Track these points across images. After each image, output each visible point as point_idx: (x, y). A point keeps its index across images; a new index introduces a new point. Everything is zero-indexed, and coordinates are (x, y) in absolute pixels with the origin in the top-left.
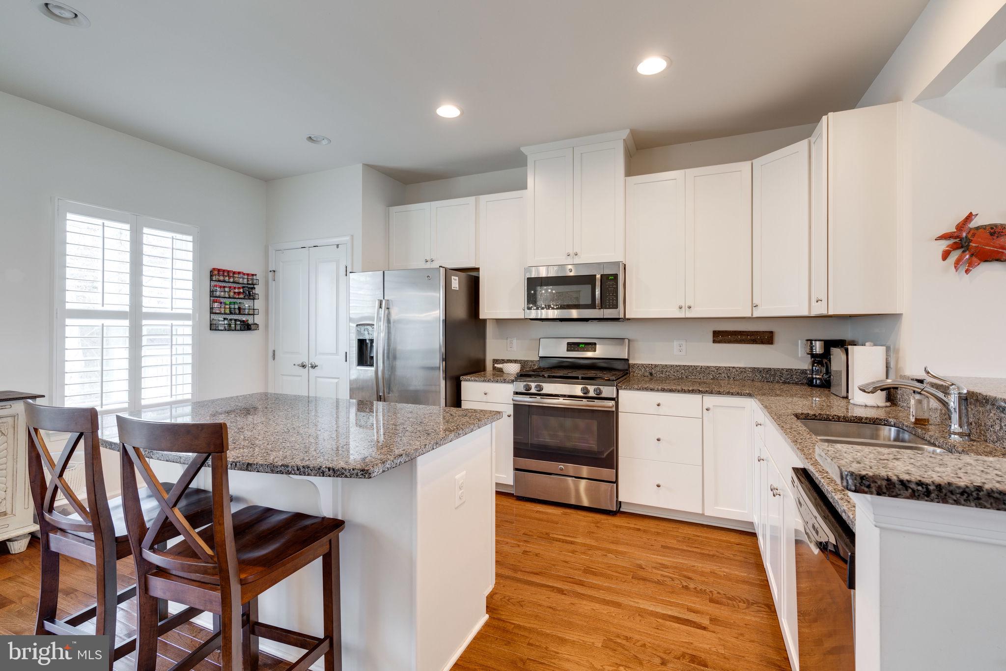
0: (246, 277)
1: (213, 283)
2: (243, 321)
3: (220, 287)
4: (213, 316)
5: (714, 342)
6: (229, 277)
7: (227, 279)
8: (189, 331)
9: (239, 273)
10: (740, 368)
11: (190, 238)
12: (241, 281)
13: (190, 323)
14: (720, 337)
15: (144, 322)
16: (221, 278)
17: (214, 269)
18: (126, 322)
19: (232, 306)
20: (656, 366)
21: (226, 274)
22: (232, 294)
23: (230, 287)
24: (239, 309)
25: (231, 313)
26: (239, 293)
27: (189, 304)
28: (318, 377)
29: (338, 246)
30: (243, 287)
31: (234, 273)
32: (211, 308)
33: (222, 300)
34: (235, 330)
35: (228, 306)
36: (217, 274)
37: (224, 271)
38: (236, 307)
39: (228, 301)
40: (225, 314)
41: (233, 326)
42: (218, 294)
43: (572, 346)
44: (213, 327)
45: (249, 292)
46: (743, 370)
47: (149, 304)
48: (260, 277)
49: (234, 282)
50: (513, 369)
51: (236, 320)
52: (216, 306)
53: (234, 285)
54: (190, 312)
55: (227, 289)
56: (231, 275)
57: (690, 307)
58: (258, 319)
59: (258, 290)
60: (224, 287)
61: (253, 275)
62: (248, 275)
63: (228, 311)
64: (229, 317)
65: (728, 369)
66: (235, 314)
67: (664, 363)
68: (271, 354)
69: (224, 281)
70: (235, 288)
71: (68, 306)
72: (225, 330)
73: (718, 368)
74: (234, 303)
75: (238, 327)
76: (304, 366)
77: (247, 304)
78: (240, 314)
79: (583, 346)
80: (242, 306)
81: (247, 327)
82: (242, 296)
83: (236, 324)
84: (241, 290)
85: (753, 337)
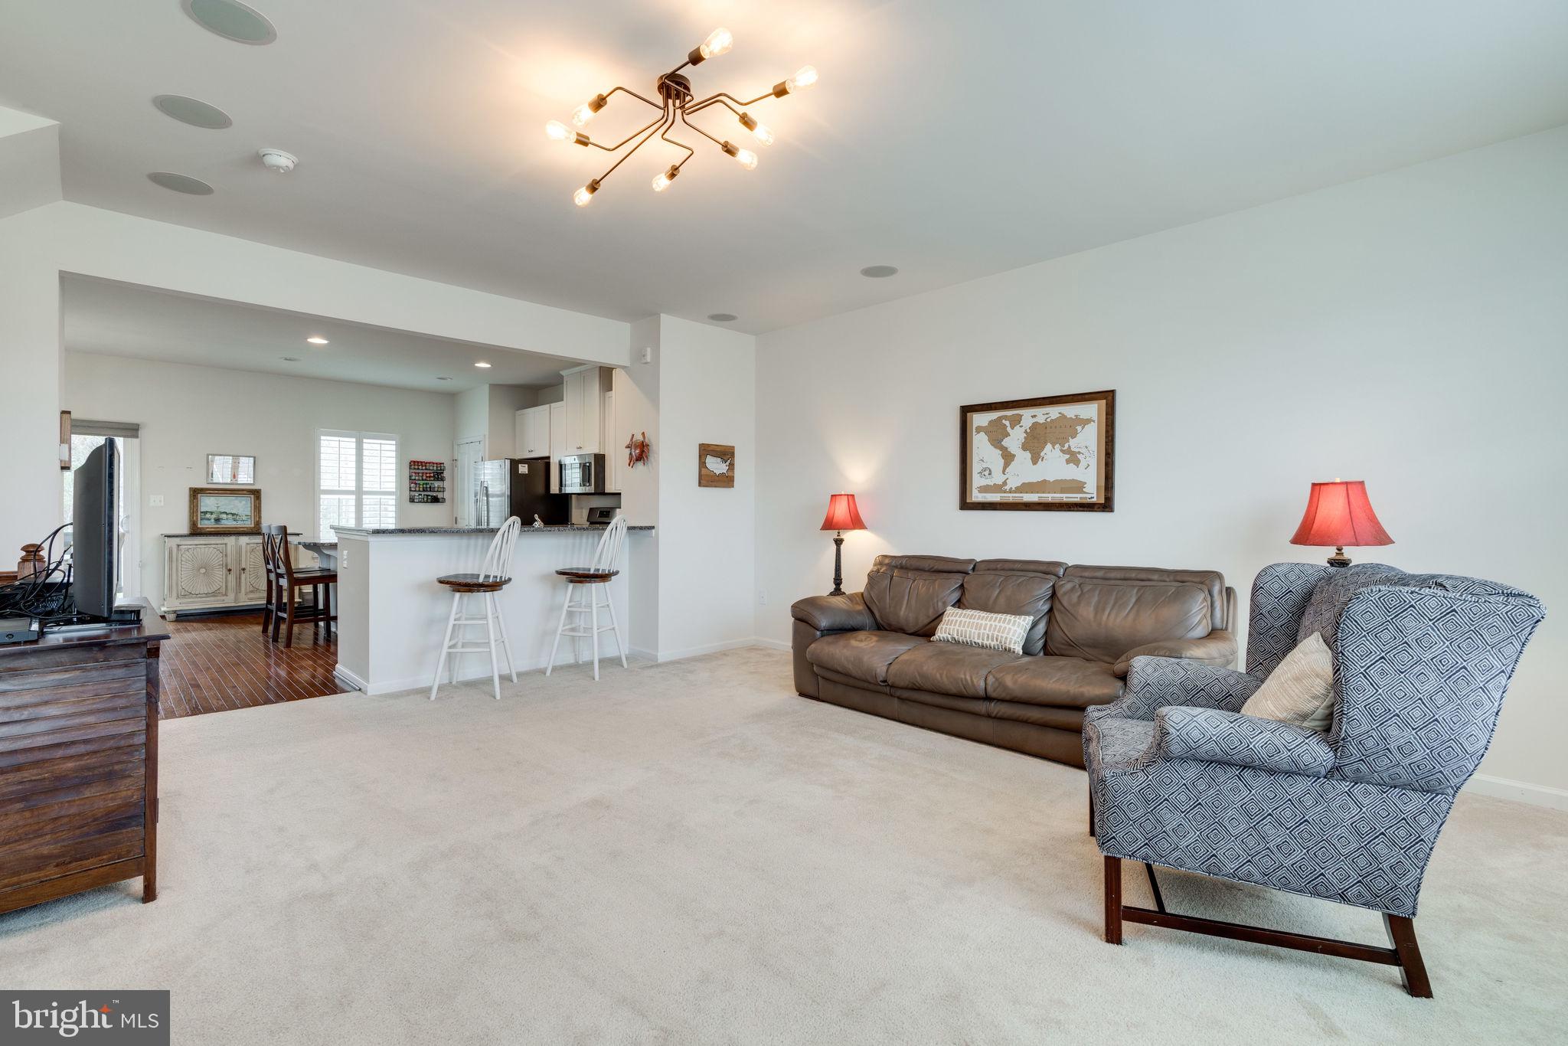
0: (435, 465)
1: (412, 471)
2: (434, 496)
3: (415, 473)
4: (413, 493)
6: (424, 466)
7: (420, 467)
8: (393, 502)
9: (430, 463)
11: (394, 442)
12: (431, 468)
13: (394, 497)
15: (364, 497)
16: (417, 467)
17: (412, 461)
18: (354, 497)
19: (425, 486)
21: (420, 464)
22: (424, 478)
23: (425, 473)
24: (430, 487)
25: (424, 491)
26: (430, 477)
27: (393, 485)
30: (434, 473)
31: (427, 463)
32: (410, 488)
33: (419, 482)
34: (427, 502)
35: (422, 486)
36: (414, 464)
37: (418, 462)
38: (428, 486)
39: (422, 482)
40: (419, 491)
41: (426, 499)
42: (413, 478)
44: (412, 500)
45: (439, 475)
47: (366, 486)
48: (447, 465)
49: (426, 469)
51: (428, 496)
52: (413, 486)
53: (429, 471)
54: (394, 490)
55: (422, 474)
56: (424, 464)
58: (446, 495)
59: (445, 474)
60: (419, 473)
61: (441, 464)
62: (437, 463)
63: (421, 489)
64: (423, 493)
66: (427, 491)
68: (454, 519)
69: (418, 469)
71: (322, 488)
72: (420, 502)
74: (426, 484)
75: (429, 501)
77: (436, 484)
78: (431, 491)
80: (432, 486)
81: (435, 500)
82: (432, 479)
83: (428, 498)
84: (432, 475)
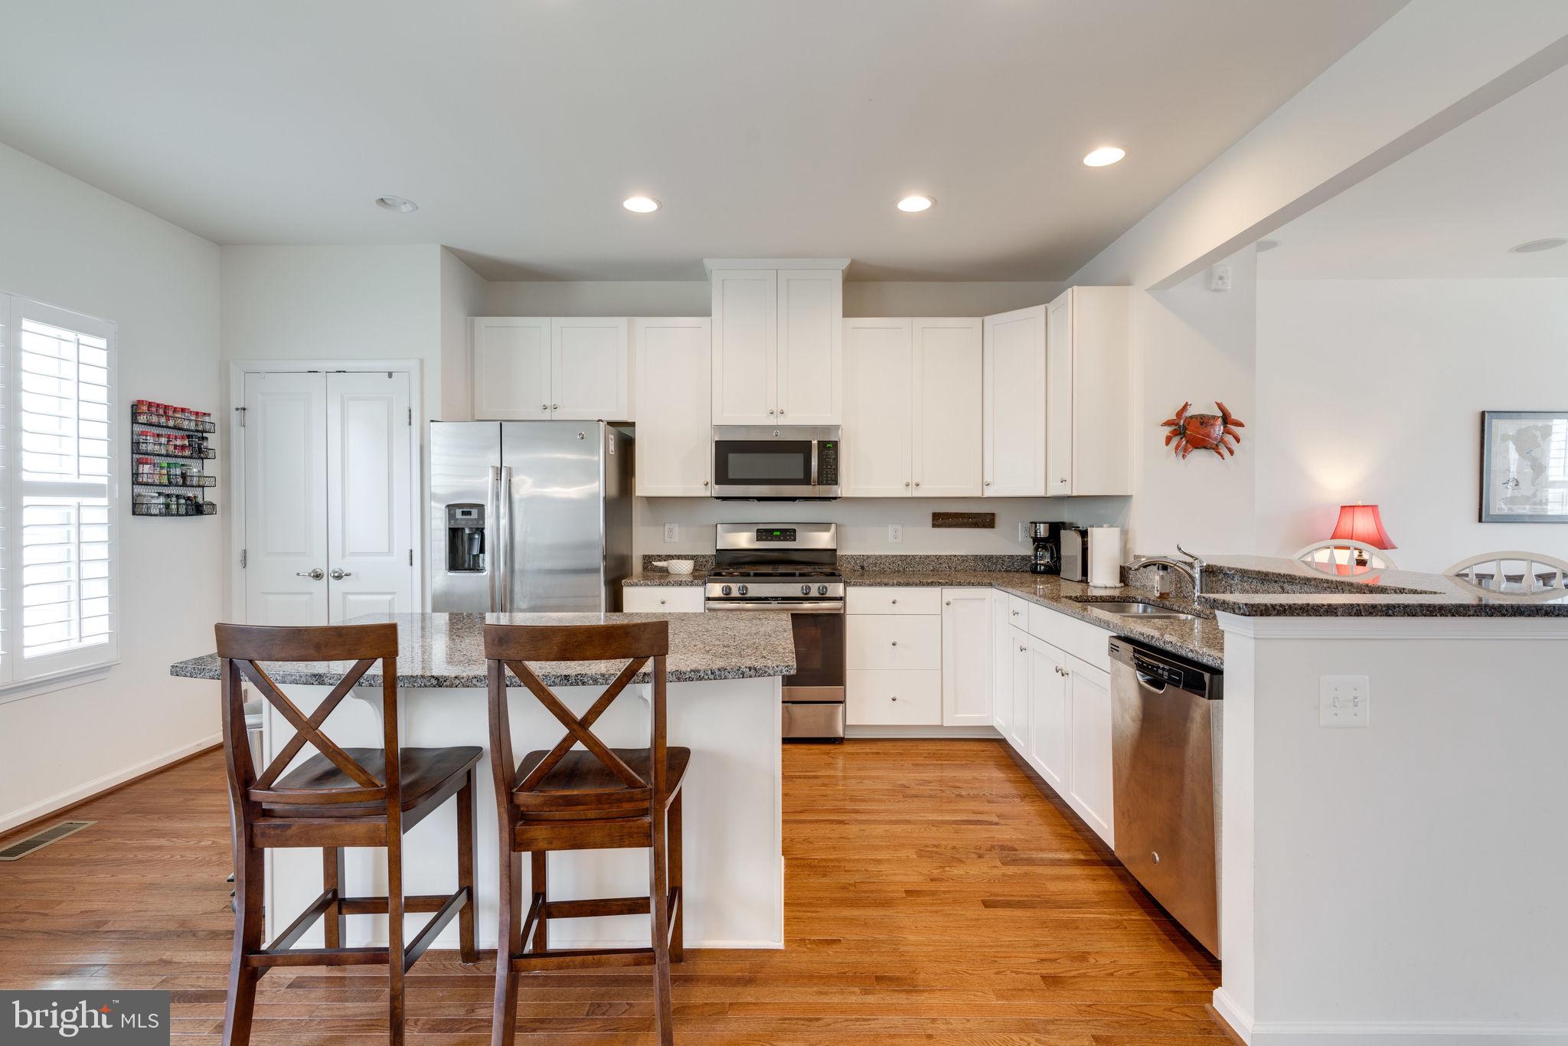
0: (193, 418)
1: (138, 428)
2: (189, 498)
3: (153, 435)
4: (138, 489)
5: (934, 526)
6: (168, 418)
7: (162, 420)
8: (102, 516)
9: (183, 410)
10: (962, 556)
11: (104, 343)
12: (185, 424)
13: (104, 501)
14: (941, 520)
15: (26, 500)
16: (155, 419)
17: (140, 402)
19: (173, 471)
20: (869, 557)
21: (161, 411)
22: (171, 448)
23: (169, 437)
24: (184, 476)
25: (170, 484)
26: (183, 447)
27: (102, 467)
28: (348, 593)
29: (390, 375)
30: (188, 437)
31: (175, 410)
32: (135, 475)
33: (157, 460)
34: (178, 515)
35: (164, 471)
36: (144, 411)
37: (158, 405)
38: (178, 472)
39: (164, 462)
40: (161, 485)
41: (174, 507)
42: (146, 447)
43: (763, 534)
44: (138, 508)
45: (196, 445)
46: (964, 559)
47: (33, 466)
48: (215, 418)
49: (175, 428)
50: (685, 567)
51: (178, 497)
52: (146, 471)
53: (175, 433)
54: (104, 481)
55: (163, 440)
56: (171, 413)
57: (917, 485)
58: (210, 495)
59: (213, 441)
60: (158, 435)
61: (204, 415)
62: (197, 414)
63: (165, 481)
64: (167, 491)
65: (949, 558)
66: (177, 485)
67: (877, 553)
68: (237, 557)
69: (159, 426)
70: (176, 438)
72: (161, 514)
73: (939, 557)
74: (176, 466)
75: (182, 510)
76: (318, 576)
77: (194, 468)
78: (184, 485)
79: (778, 533)
80: (187, 471)
81: (197, 509)
82: (187, 453)
83: (178, 504)
84: (186, 442)
85: (975, 520)
